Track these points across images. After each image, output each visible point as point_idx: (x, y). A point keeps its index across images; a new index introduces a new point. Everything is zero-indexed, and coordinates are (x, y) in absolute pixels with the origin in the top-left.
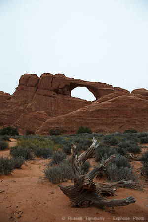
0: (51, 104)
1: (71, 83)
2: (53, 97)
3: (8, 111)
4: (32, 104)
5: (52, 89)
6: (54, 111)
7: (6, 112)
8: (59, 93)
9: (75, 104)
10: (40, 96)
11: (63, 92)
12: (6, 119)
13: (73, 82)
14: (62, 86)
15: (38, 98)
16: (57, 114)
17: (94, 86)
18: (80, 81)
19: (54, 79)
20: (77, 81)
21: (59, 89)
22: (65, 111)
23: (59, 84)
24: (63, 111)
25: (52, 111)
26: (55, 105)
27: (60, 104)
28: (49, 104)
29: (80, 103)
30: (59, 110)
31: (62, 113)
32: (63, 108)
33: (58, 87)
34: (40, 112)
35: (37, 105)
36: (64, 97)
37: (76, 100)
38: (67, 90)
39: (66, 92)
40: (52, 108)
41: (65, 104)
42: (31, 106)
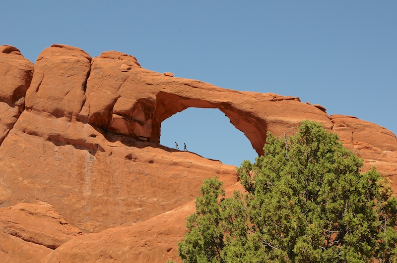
0: (81, 177)
1: (161, 95)
2: (89, 147)
5: (84, 113)
6: (92, 201)
9: (175, 177)
10: (36, 139)
13: (168, 90)
14: (125, 104)
15: (23, 146)
16: (103, 215)
17: (250, 110)
18: (198, 85)
19: (92, 74)
20: (187, 84)
21: (114, 116)
22: (136, 205)
23: (114, 96)
24: (127, 205)
25: (84, 203)
26: (95, 181)
27: (117, 174)
28: (70, 176)
29: (194, 172)
30: (111, 199)
31: (122, 213)
32: (128, 192)
33: (110, 108)
34: (34, 205)
35: (20, 179)
36: (132, 149)
37: (178, 161)
38: (147, 119)
39: (142, 126)
40: (83, 189)
41: (138, 174)
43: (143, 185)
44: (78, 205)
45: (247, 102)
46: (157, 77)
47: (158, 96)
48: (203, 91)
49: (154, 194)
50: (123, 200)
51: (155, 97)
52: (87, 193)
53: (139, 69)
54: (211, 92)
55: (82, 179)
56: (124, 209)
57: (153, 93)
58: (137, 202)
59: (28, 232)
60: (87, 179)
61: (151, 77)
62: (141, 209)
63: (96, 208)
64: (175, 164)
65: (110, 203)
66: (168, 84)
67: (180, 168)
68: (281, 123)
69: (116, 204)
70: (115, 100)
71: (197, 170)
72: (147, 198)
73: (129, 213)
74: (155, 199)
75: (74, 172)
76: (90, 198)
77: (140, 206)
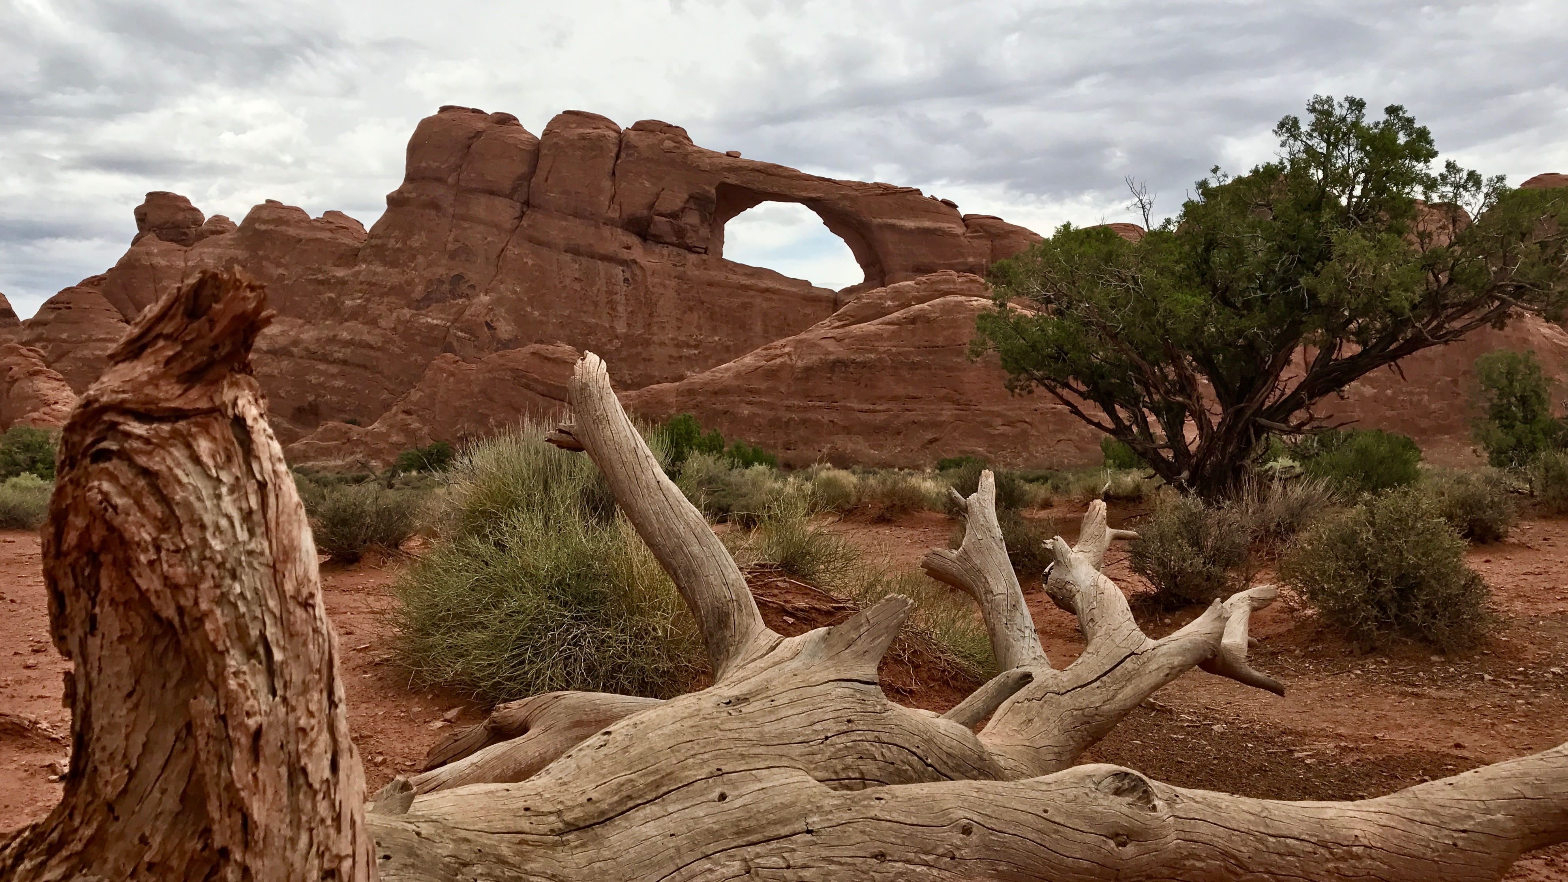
0: (612, 305)
1: (721, 187)
2: (623, 263)
3: (345, 335)
4: (499, 301)
5: (613, 214)
6: (629, 341)
7: (333, 340)
8: (658, 240)
9: (745, 306)
10: (545, 251)
11: (681, 233)
12: (338, 383)
13: (732, 180)
14: (672, 200)
15: (530, 262)
16: (644, 359)
17: (852, 208)
18: (776, 171)
19: (623, 155)
20: (758, 171)
21: (657, 219)
22: (689, 346)
23: (656, 190)
25: (617, 343)
26: (632, 312)
27: (661, 302)
28: (596, 304)
29: (772, 299)
30: (655, 338)
31: (671, 356)
32: (679, 328)
33: (651, 206)
34: (551, 347)
35: (529, 309)
36: (683, 265)
37: (748, 282)
38: (702, 222)
39: (696, 232)
40: (615, 324)
41: (691, 303)
42: (491, 310)
43: (699, 318)
44: (609, 347)
45: (845, 197)
46: (715, 159)
47: (717, 189)
48: (783, 181)
49: (715, 330)
50: (672, 339)
51: (713, 191)
52: (621, 329)
53: (689, 148)
54: (794, 182)
55: (613, 309)
56: (674, 352)
57: (711, 185)
58: (692, 342)
59: (545, 384)
60: (620, 308)
61: (708, 161)
62: (696, 352)
63: (634, 351)
64: (746, 288)
65: (654, 343)
66: (732, 169)
67: (752, 293)
68: (893, 227)
69: (662, 344)
70: (658, 196)
71: (776, 297)
72: (706, 336)
73: (681, 357)
74: (717, 338)
75: (603, 298)
76: (627, 336)
77: (696, 347)
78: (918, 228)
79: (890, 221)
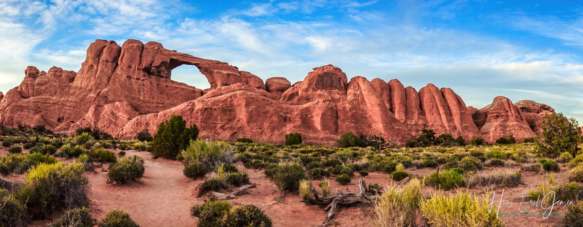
0: (139, 91)
1: (172, 60)
2: (143, 80)
3: (70, 99)
4: (109, 90)
5: (140, 67)
6: (144, 101)
7: (67, 101)
8: (152, 74)
9: (176, 93)
10: (122, 77)
11: (159, 72)
12: (69, 112)
13: (174, 58)
14: (157, 63)
15: (118, 80)
16: (148, 107)
17: (208, 67)
18: (187, 56)
19: (144, 51)
21: (152, 68)
22: (161, 104)
23: (152, 60)
24: (157, 103)
25: (141, 102)
26: (145, 94)
27: (153, 91)
28: (135, 91)
29: (184, 91)
31: (155, 106)
32: (158, 98)
33: (151, 65)
35: (117, 92)
36: (160, 81)
37: (178, 86)
38: (165, 69)
39: (164, 72)
40: (140, 97)
41: (162, 92)
42: (107, 93)
43: (164, 96)
44: (138, 103)
45: (207, 64)
46: (170, 52)
47: (170, 60)
48: (189, 58)
49: (168, 99)
50: (156, 102)
52: (142, 98)
53: (163, 49)
54: (192, 59)
55: (140, 93)
56: (156, 105)
57: (168, 59)
60: (142, 93)
61: (167, 52)
63: (145, 104)
64: (177, 88)
65: (151, 102)
66: (174, 55)
67: (179, 89)
69: (153, 103)
70: (153, 62)
71: (185, 91)
72: (166, 101)
73: (158, 107)
74: (169, 102)
75: (137, 90)
76: (143, 101)
77: (163, 104)
78: (227, 73)
79: (220, 71)
